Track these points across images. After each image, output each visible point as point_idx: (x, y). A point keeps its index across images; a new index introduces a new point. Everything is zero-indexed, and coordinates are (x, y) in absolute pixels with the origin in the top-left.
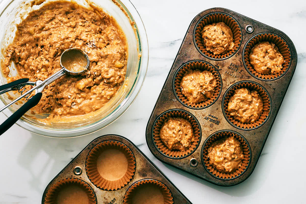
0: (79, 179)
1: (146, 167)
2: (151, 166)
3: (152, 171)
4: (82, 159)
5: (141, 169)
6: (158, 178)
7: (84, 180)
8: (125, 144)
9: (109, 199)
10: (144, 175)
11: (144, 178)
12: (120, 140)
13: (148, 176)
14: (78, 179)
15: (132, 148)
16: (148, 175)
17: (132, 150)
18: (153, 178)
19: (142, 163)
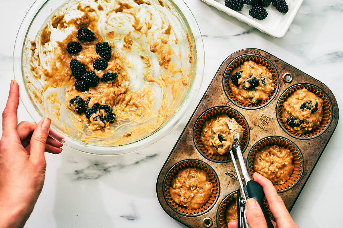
0: (217, 218)
1: (182, 149)
2: (180, 145)
3: (185, 141)
4: (193, 222)
5: (186, 154)
6: (190, 133)
7: (216, 213)
8: (163, 179)
9: (228, 180)
10: (192, 149)
11: (195, 148)
12: (161, 186)
13: (192, 145)
14: (216, 220)
15: (166, 170)
16: (190, 144)
17: (168, 170)
18: (192, 138)
19: (179, 154)
